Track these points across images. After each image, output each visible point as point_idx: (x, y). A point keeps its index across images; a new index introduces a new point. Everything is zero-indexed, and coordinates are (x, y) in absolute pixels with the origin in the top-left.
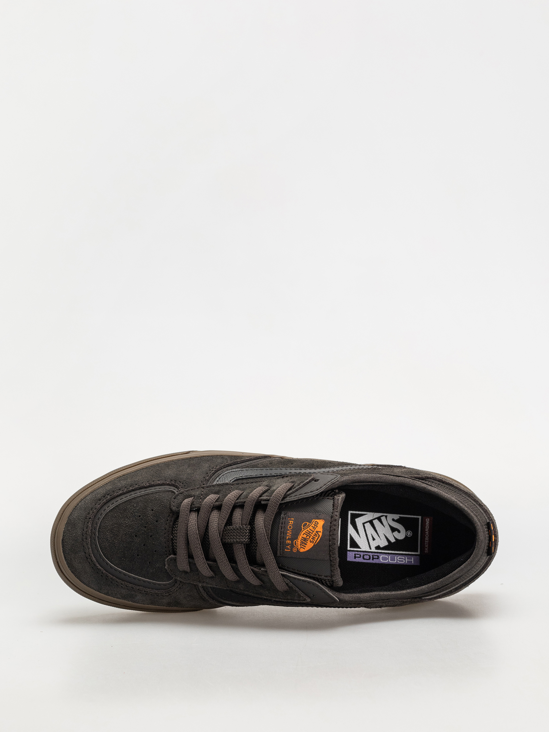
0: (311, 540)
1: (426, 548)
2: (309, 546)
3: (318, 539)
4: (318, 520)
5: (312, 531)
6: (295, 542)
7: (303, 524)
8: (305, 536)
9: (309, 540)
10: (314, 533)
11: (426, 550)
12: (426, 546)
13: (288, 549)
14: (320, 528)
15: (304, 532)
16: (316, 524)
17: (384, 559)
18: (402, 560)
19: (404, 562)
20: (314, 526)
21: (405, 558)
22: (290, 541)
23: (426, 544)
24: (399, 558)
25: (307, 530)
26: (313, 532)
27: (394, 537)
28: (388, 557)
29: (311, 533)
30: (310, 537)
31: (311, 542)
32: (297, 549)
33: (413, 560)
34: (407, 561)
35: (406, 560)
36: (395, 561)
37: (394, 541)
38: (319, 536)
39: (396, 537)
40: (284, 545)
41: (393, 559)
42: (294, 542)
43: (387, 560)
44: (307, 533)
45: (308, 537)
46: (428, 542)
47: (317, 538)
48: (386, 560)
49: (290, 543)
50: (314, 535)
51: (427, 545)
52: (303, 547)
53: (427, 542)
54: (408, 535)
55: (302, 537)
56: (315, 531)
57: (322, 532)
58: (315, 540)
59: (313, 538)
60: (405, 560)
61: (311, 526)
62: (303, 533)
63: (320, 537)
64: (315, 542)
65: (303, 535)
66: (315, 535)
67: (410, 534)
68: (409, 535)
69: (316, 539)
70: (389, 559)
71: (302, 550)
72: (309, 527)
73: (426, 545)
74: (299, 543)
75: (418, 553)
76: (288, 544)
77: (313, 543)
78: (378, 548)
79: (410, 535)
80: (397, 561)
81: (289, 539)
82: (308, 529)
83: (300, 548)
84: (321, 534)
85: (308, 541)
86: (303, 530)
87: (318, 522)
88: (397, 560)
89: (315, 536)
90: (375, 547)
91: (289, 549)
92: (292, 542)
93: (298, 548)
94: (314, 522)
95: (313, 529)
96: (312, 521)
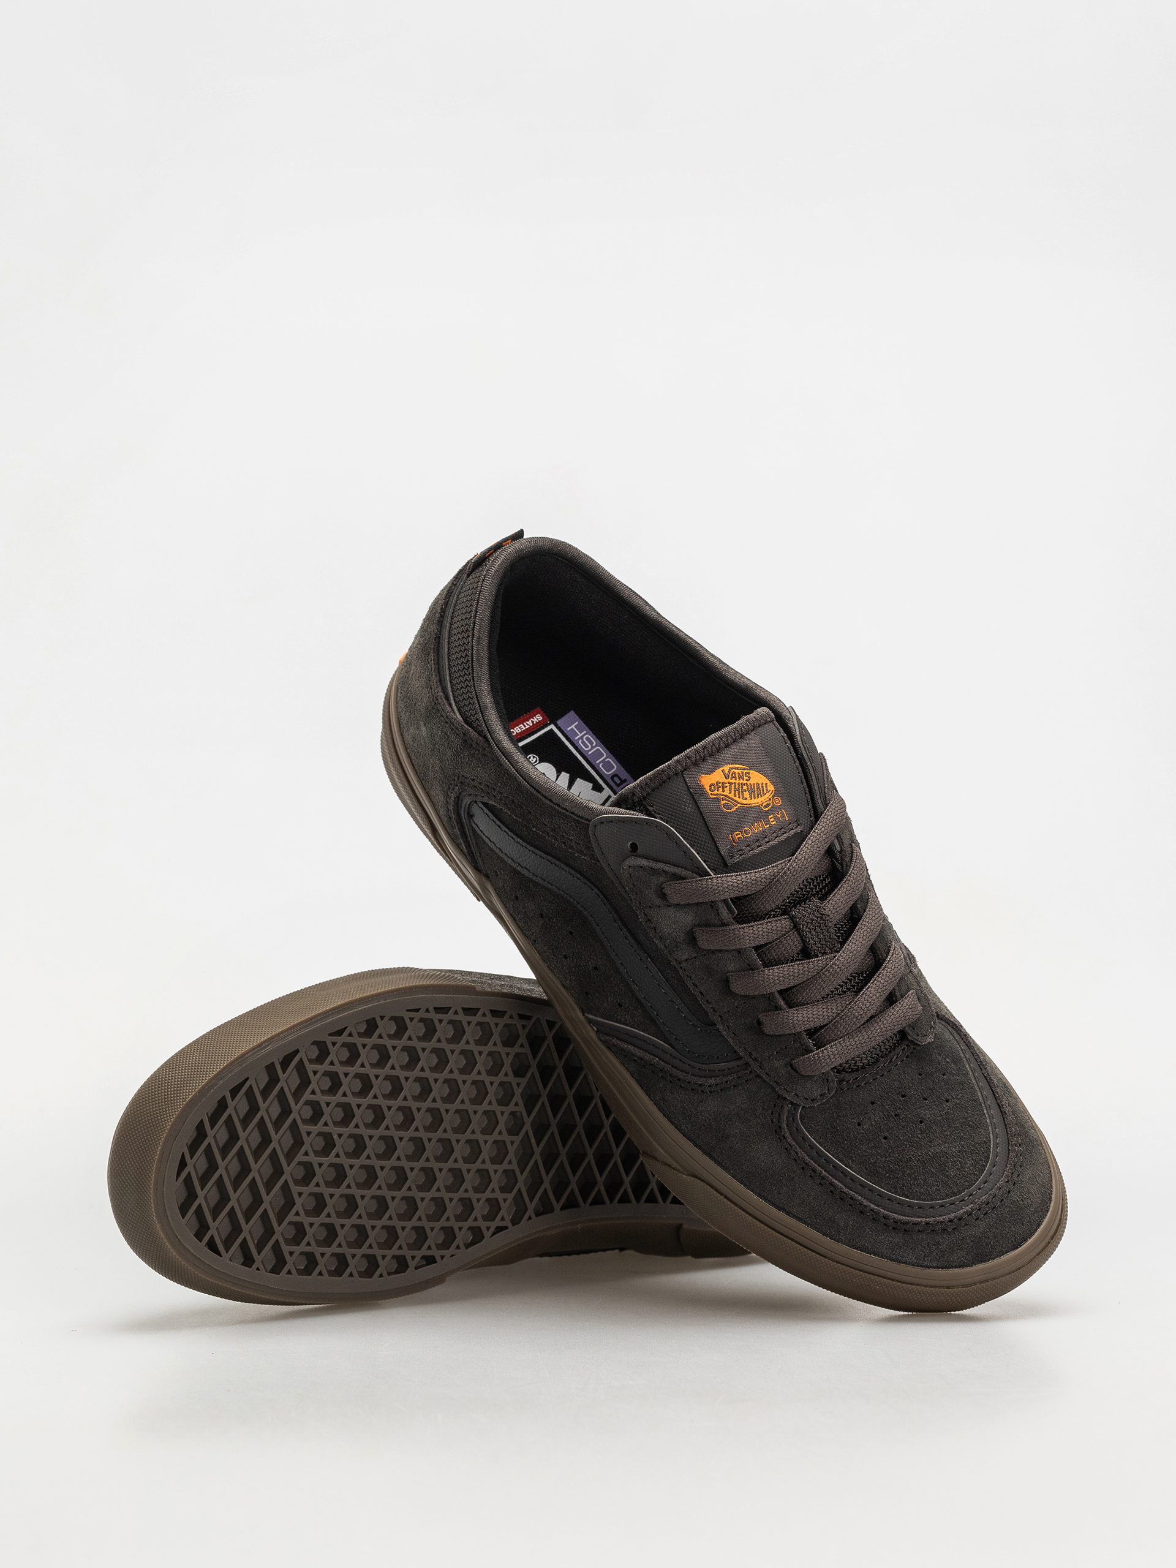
0: (746, 780)
1: (533, 722)
2: (757, 778)
3: (737, 768)
4: (708, 789)
5: (730, 786)
6: (765, 807)
7: (729, 811)
8: (746, 795)
9: (748, 783)
10: (733, 781)
11: (538, 718)
12: (531, 725)
13: (783, 816)
14: (717, 776)
15: (740, 800)
16: (716, 786)
17: (608, 766)
18: (587, 742)
19: (587, 736)
20: (721, 789)
21: (579, 739)
22: (770, 817)
23: (527, 727)
24: (587, 747)
25: (735, 796)
26: (731, 784)
27: (558, 777)
28: (600, 763)
29: (735, 786)
30: (743, 785)
31: (750, 778)
32: (773, 796)
33: (573, 726)
34: (581, 733)
35: (580, 735)
36: (598, 749)
37: (563, 773)
38: (731, 769)
39: (556, 775)
40: (781, 827)
41: (598, 754)
42: (767, 809)
43: (606, 760)
44: (739, 794)
45: (745, 787)
46: (522, 725)
47: (736, 771)
48: (608, 761)
49: (772, 816)
50: (736, 780)
51: (528, 723)
52: (764, 787)
53: (523, 727)
54: (536, 761)
55: (751, 799)
56: (726, 781)
57: (722, 769)
58: (742, 773)
59: (741, 777)
60: (581, 738)
61: (724, 793)
62: (745, 802)
63: (731, 766)
64: (744, 769)
65: (746, 799)
66: (734, 776)
67: (532, 757)
68: (535, 759)
69: (740, 771)
70: (602, 760)
71: (771, 788)
72: (726, 796)
73: (528, 725)
74: (763, 798)
75: (552, 727)
76: (776, 818)
77: (749, 773)
78: (597, 788)
79: (534, 757)
80: (596, 746)
81: (767, 822)
82: (731, 795)
83: (771, 792)
84: (726, 768)
85: (750, 784)
86: (739, 803)
87: (710, 786)
88: (593, 748)
89: (737, 776)
90: (601, 793)
91: (782, 813)
92: (768, 813)
93: (771, 796)
94: (713, 793)
95: (726, 787)
96: (714, 798)
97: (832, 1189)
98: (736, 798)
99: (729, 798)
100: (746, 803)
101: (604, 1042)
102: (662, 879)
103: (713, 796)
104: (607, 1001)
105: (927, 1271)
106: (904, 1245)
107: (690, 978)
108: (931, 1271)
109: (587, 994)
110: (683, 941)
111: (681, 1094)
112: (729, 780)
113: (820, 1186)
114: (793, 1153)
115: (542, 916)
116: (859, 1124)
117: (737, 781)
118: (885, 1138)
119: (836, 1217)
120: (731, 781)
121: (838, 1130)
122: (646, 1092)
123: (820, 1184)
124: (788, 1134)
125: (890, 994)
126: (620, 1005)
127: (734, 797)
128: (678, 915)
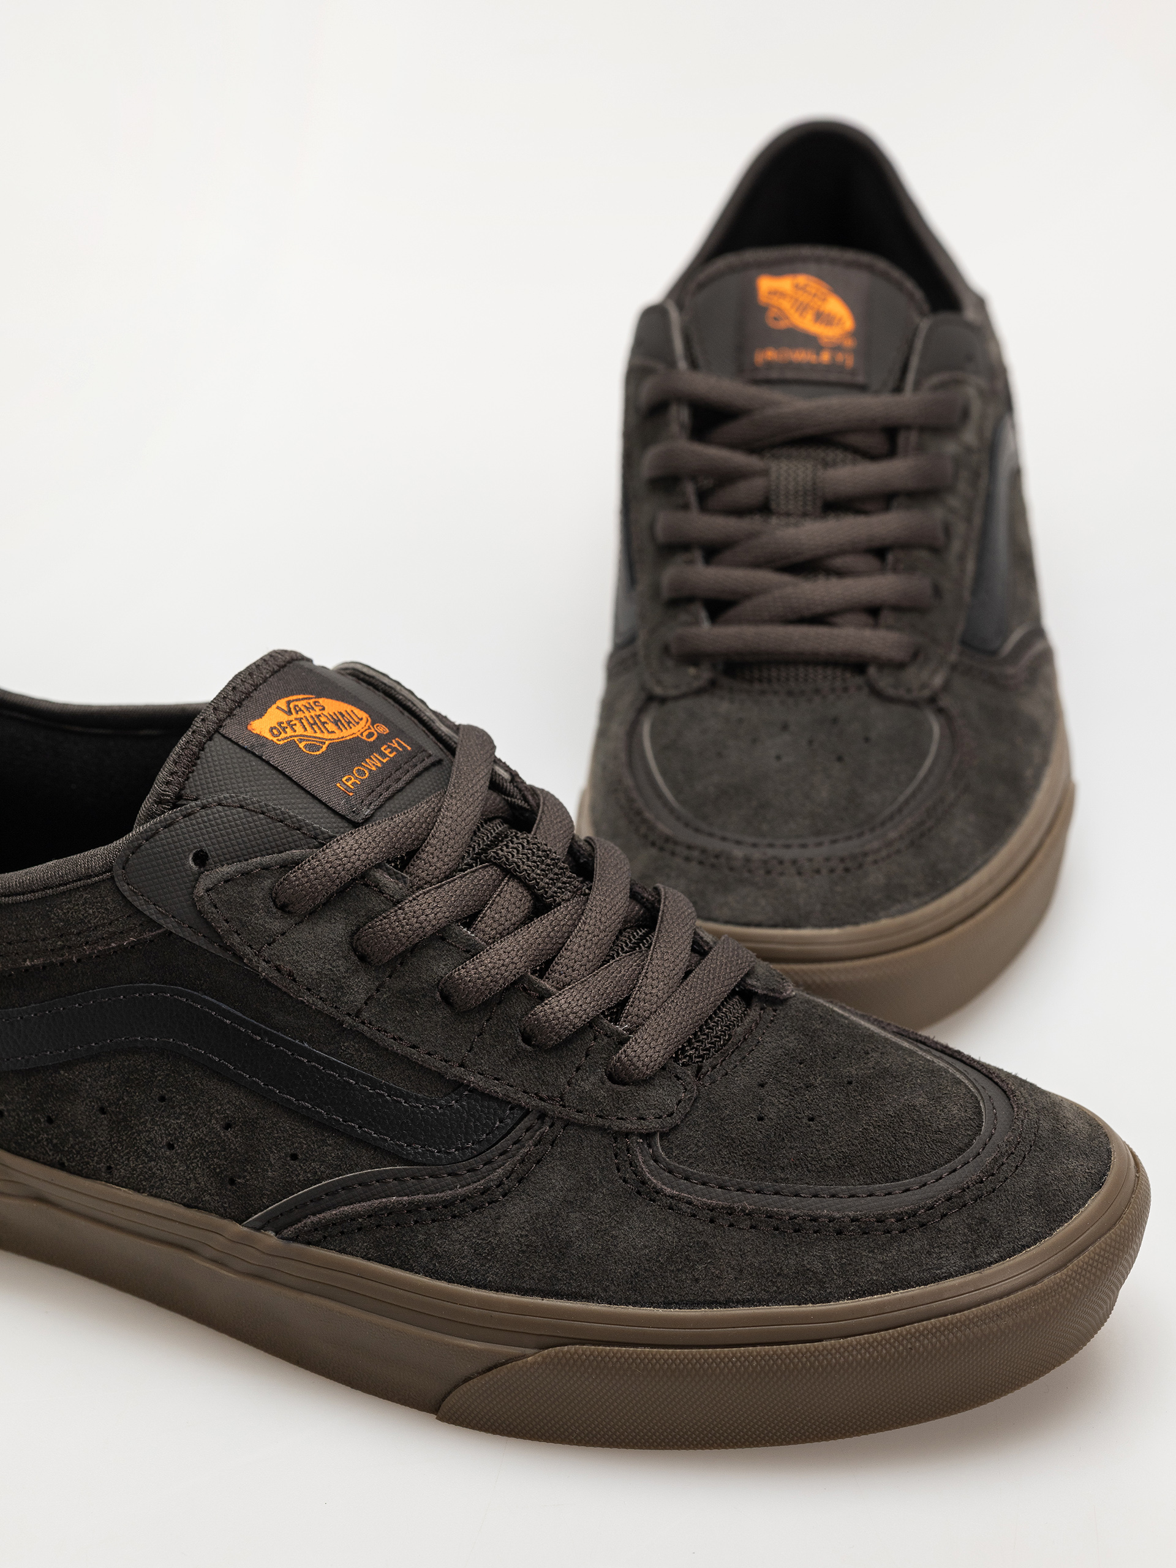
0: (320, 711)
2: (334, 706)
3: (298, 700)
4: (270, 738)
5: (301, 723)
6: (368, 737)
8: (331, 726)
9: (326, 714)
10: (301, 716)
14: (273, 716)
15: (326, 735)
16: (277, 730)
20: (288, 730)
22: (382, 748)
25: (316, 733)
26: (299, 720)
29: (308, 722)
30: (316, 716)
31: (323, 707)
32: (371, 724)
38: (289, 703)
40: (406, 757)
42: (372, 740)
44: (320, 728)
45: (323, 720)
47: (299, 704)
49: (385, 747)
50: (304, 713)
55: (342, 731)
56: (291, 719)
59: (310, 709)
61: (297, 734)
62: (334, 736)
65: (333, 733)
66: (299, 711)
69: (304, 703)
71: (362, 714)
72: (302, 736)
76: (392, 748)
81: (383, 755)
82: (310, 732)
83: (364, 719)
84: (281, 704)
85: (329, 714)
86: (327, 740)
89: (303, 709)
91: (397, 742)
92: (376, 744)
93: (368, 724)
94: (280, 738)
95: (295, 725)
96: (285, 744)
97: (775, 1222)
98: (319, 735)
99: (307, 736)
100: (336, 737)
101: (295, 1239)
102: (267, 883)
103: (281, 743)
104: (271, 1165)
105: (988, 1271)
106: (931, 1246)
107: (385, 1032)
108: (995, 1268)
109: (232, 1182)
110: (346, 972)
111: (460, 1227)
112: (294, 715)
113: (753, 1230)
114: (683, 1206)
115: (103, 1111)
116: (761, 1119)
117: (307, 714)
118: (811, 1119)
119: (805, 1262)
120: (298, 716)
121: (732, 1139)
122: (401, 1267)
123: (752, 1227)
124: (659, 1185)
125: (695, 942)
126: (294, 1157)
127: (314, 735)
128: (320, 930)
